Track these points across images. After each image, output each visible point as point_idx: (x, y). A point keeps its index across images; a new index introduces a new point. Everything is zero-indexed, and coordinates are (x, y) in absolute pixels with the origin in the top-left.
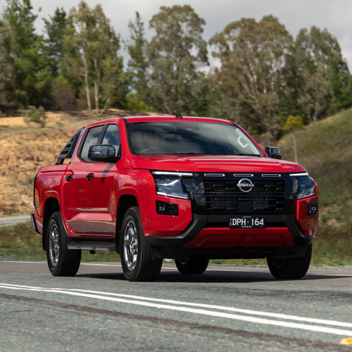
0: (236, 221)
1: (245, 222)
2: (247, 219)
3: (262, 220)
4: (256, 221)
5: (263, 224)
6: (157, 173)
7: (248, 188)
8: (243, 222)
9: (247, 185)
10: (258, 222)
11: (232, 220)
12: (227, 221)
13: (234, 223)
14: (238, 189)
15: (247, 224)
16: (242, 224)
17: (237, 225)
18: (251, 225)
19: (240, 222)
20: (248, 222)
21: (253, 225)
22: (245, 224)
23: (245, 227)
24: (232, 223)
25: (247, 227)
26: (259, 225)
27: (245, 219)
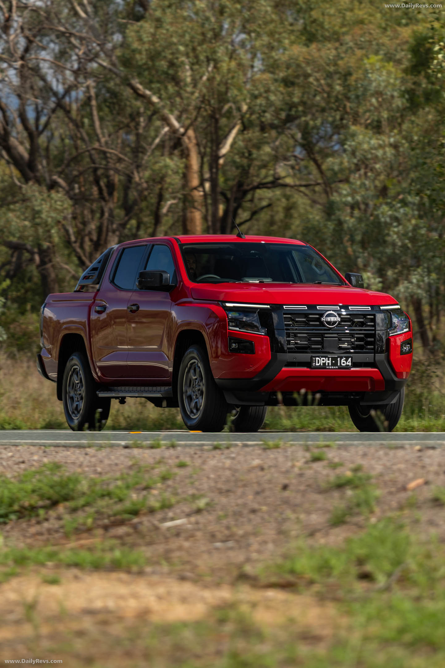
0: (320, 361)
1: (330, 362)
2: (333, 359)
3: (350, 359)
4: (342, 361)
5: (350, 364)
6: (228, 305)
7: (334, 323)
8: (328, 362)
9: (332, 319)
10: (345, 361)
11: (315, 360)
12: (310, 361)
13: (318, 363)
14: (322, 324)
15: (333, 364)
16: (327, 365)
17: (322, 365)
18: (337, 365)
19: (324, 362)
20: (334, 362)
21: (339, 365)
22: (330, 365)
23: (331, 367)
24: (315, 362)
25: (333, 367)
26: (346, 365)
27: (330, 358)
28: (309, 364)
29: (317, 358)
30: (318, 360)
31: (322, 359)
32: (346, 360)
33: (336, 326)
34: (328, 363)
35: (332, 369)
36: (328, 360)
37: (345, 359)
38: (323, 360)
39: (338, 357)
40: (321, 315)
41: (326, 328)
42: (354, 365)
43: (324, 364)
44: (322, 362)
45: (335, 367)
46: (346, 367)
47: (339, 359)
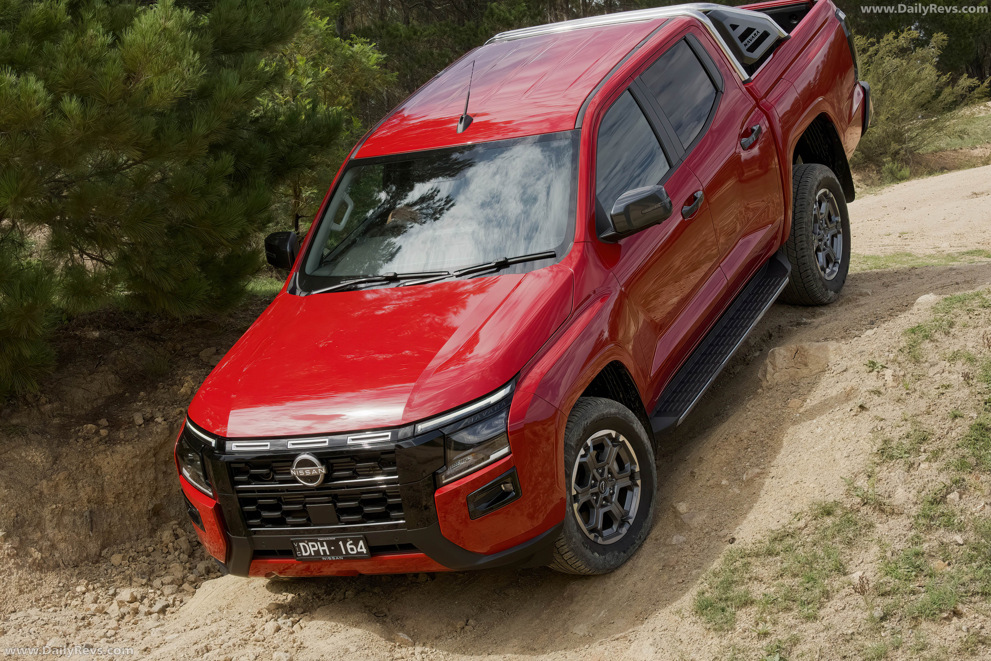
0: (307, 549)
1: (326, 548)
2: (329, 544)
3: (362, 542)
4: (349, 547)
5: (364, 550)
7: (315, 478)
8: (323, 548)
10: (353, 547)
11: (299, 546)
12: (291, 548)
13: (306, 552)
15: (332, 553)
16: (322, 554)
17: (313, 554)
18: (341, 553)
19: (316, 549)
20: (333, 548)
21: (344, 553)
22: (328, 553)
23: (330, 558)
24: (300, 550)
25: (333, 558)
26: (358, 553)
27: (325, 543)
28: (289, 554)
29: (301, 544)
30: (304, 546)
31: (310, 544)
32: (356, 544)
33: (321, 483)
34: (324, 551)
35: (333, 560)
36: (322, 546)
37: (351, 542)
38: (313, 546)
39: (337, 541)
40: (289, 464)
42: (373, 550)
43: (317, 552)
44: (312, 549)
45: (337, 558)
46: (359, 557)
47: (341, 543)
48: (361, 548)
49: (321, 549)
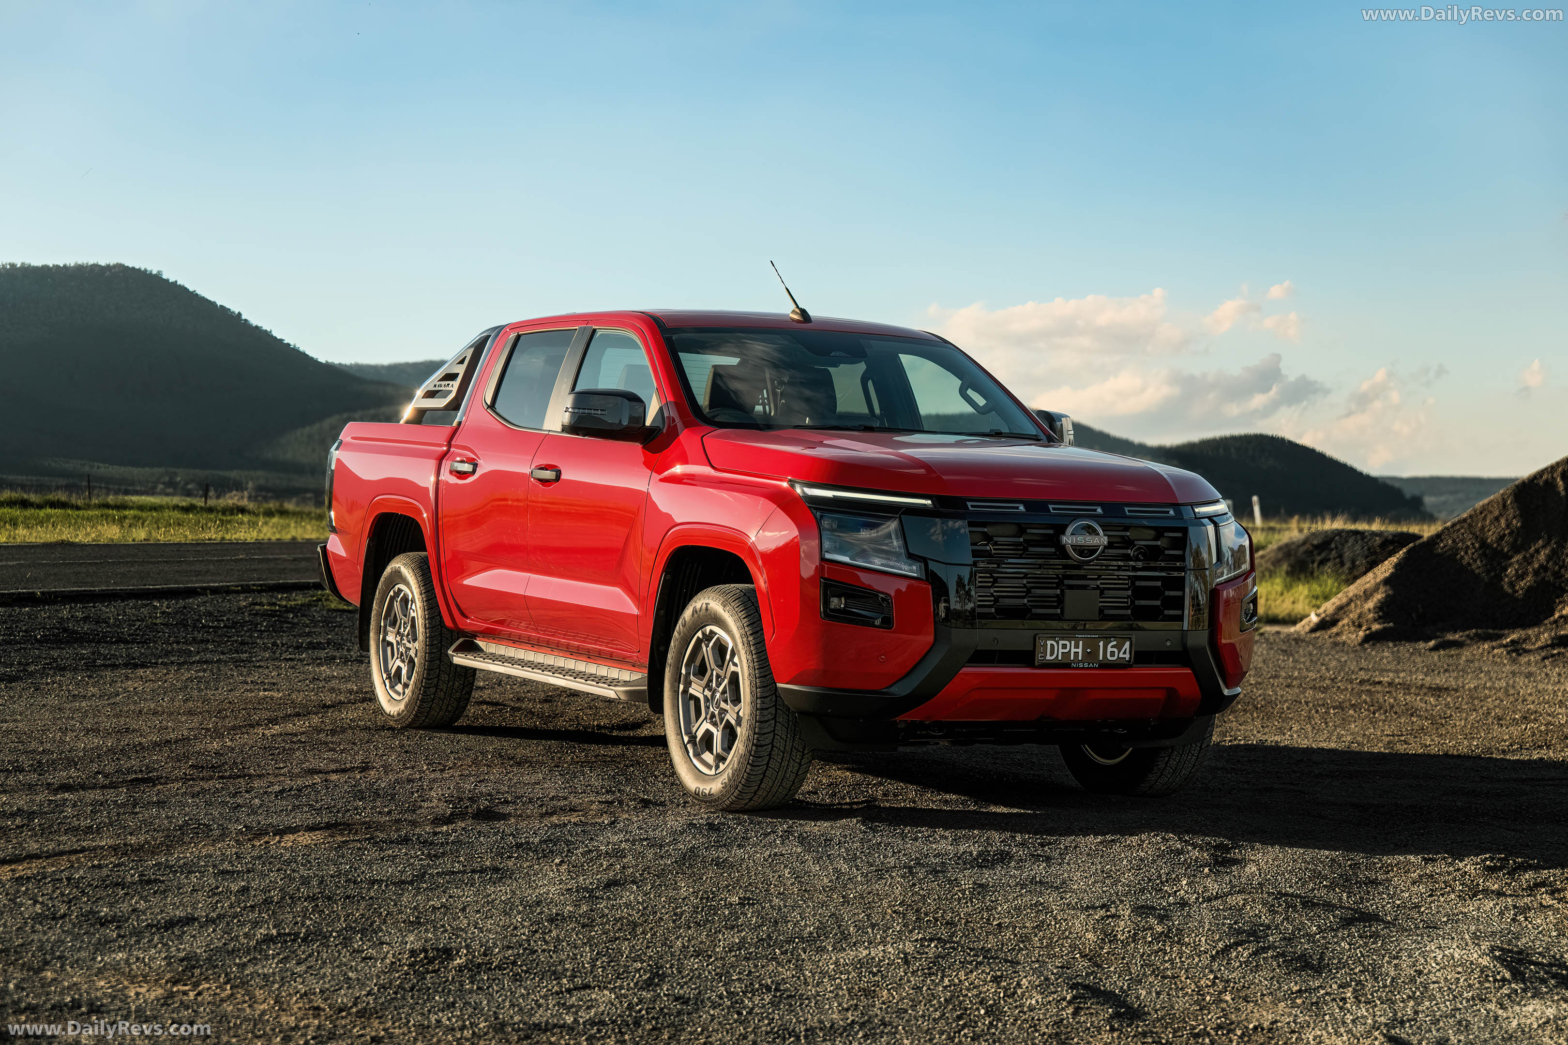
0: (1056, 649)
1: (1080, 650)
2: (1087, 643)
3: (1127, 645)
4: (1109, 649)
5: (1127, 656)
7: (1092, 550)
8: (1075, 650)
9: (1089, 540)
10: (1115, 650)
11: (1045, 645)
12: (1031, 649)
13: (1052, 654)
14: (1062, 551)
15: (1087, 657)
17: (1060, 658)
18: (1097, 659)
19: (1066, 650)
23: (1081, 665)
24: (1045, 651)
25: (1086, 665)
26: (1120, 659)
28: (1027, 657)
30: (1052, 646)
31: (1061, 643)
32: (1120, 647)
33: (1097, 559)
34: (1076, 653)
35: (1083, 668)
36: (1077, 647)
37: (1115, 643)
38: (1064, 646)
39: (1098, 639)
40: (1062, 530)
41: (1070, 562)
42: (1139, 658)
43: (1066, 655)
44: (1061, 651)
45: (1091, 665)
46: (1119, 665)
47: (1101, 644)
48: (1125, 653)
49: (1073, 650)
